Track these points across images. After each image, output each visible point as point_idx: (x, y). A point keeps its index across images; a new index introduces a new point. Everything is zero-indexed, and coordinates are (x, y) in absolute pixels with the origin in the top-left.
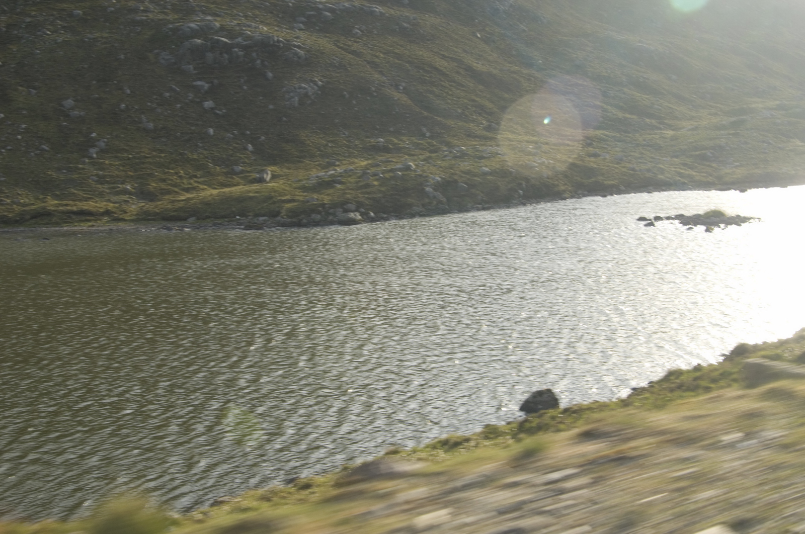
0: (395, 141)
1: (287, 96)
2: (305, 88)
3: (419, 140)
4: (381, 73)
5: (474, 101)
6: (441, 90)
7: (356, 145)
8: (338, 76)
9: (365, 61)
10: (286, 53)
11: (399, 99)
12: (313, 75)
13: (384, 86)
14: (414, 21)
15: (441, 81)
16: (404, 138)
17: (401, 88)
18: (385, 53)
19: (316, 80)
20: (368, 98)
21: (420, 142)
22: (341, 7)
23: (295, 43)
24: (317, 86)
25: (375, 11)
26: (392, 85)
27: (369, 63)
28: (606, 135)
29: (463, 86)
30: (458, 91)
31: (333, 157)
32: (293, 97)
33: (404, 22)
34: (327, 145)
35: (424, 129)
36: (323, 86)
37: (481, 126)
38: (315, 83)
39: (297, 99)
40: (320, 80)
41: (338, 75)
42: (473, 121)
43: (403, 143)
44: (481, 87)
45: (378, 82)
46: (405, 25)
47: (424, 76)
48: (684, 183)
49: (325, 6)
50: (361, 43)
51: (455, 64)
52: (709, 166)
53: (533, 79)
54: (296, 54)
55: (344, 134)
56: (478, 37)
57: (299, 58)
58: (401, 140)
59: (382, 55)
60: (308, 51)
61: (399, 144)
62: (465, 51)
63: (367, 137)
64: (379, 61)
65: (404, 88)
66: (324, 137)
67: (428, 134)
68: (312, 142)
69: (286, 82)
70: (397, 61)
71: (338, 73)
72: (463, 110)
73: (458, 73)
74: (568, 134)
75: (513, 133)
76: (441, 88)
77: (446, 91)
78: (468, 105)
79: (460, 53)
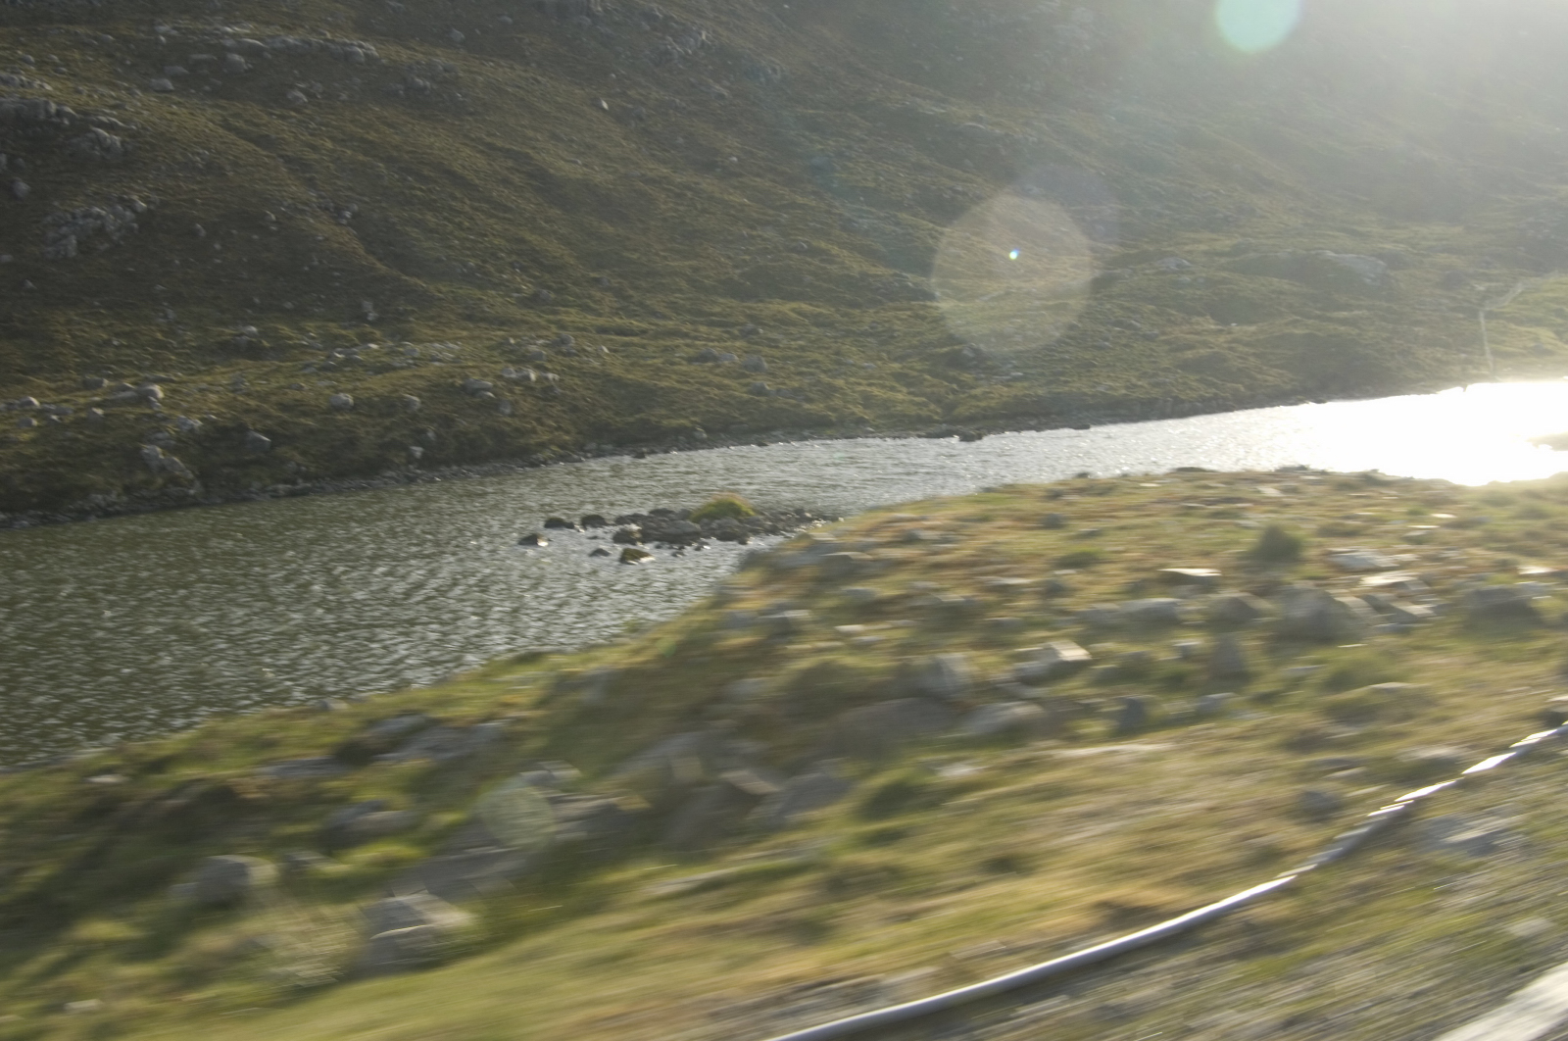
0: (286, 330)
1: (51, 234)
2: (99, 216)
3: (345, 328)
4: (311, 183)
5: (522, 241)
6: (445, 218)
7: (184, 342)
8: (194, 190)
9: (282, 156)
10: (74, 141)
11: (327, 239)
12: (131, 188)
13: (302, 212)
14: (447, 75)
15: (455, 198)
16: (310, 325)
17: (348, 214)
18: (343, 140)
19: (135, 197)
20: (255, 237)
21: (344, 332)
22: (278, 45)
23: (104, 119)
24: (134, 211)
25: (357, 53)
26: (327, 209)
27: (288, 160)
28: (799, 313)
29: (507, 209)
30: (491, 221)
31: (110, 369)
32: (65, 236)
33: (418, 76)
34: (108, 343)
35: (368, 305)
36: (149, 210)
37: (516, 295)
38: (129, 205)
39: (73, 240)
40: (145, 199)
41: (195, 187)
42: (495, 286)
43: (300, 336)
44: (555, 212)
45: (290, 201)
46: (420, 82)
47: (414, 188)
48: (860, 421)
49: (239, 42)
50: (294, 120)
51: (510, 163)
52: (954, 380)
53: (689, 194)
54: (99, 140)
55: (166, 317)
56: (603, 109)
57: (108, 149)
58: (303, 331)
59: (329, 144)
60: (133, 136)
61: (290, 338)
62: (555, 137)
63: (221, 323)
64: (315, 156)
65: (355, 215)
66: (111, 325)
67: (372, 316)
68: (74, 337)
69: (56, 203)
70: (361, 157)
71: (199, 183)
72: (484, 262)
73: (506, 182)
74: (717, 309)
75: (586, 308)
76: (446, 214)
77: (457, 220)
78: (502, 251)
79: (538, 140)
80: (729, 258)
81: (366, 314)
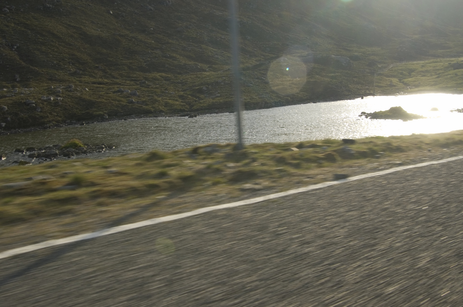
3: (7, 83)
4: (4, 37)
5: (74, 55)
6: (49, 48)
11: (6, 55)
14: (58, 3)
15: (53, 42)
17: (15, 47)
18: (18, 24)
21: (7, 85)
28: (161, 77)
29: (70, 45)
30: (64, 49)
33: (48, 3)
35: (17, 76)
37: (69, 72)
42: (62, 69)
44: (87, 46)
46: (48, 5)
47: (39, 39)
50: (3, 17)
51: (74, 30)
52: (198, 97)
53: (134, 40)
56: (110, 14)
59: (13, 25)
62: (92, 22)
64: (7, 29)
65: (17, 48)
67: (18, 80)
70: (23, 29)
72: (60, 62)
73: (71, 36)
74: (135, 76)
75: (91, 76)
76: (49, 47)
77: (52, 49)
78: (66, 58)
79: (86, 23)
80: (143, 59)
81: (16, 79)
